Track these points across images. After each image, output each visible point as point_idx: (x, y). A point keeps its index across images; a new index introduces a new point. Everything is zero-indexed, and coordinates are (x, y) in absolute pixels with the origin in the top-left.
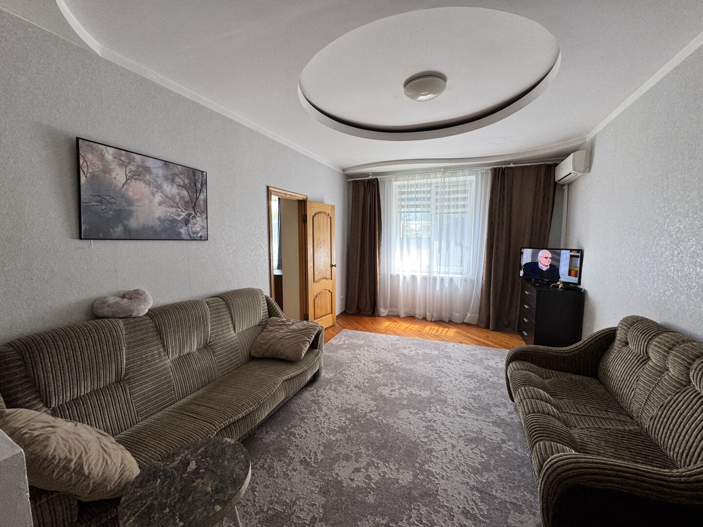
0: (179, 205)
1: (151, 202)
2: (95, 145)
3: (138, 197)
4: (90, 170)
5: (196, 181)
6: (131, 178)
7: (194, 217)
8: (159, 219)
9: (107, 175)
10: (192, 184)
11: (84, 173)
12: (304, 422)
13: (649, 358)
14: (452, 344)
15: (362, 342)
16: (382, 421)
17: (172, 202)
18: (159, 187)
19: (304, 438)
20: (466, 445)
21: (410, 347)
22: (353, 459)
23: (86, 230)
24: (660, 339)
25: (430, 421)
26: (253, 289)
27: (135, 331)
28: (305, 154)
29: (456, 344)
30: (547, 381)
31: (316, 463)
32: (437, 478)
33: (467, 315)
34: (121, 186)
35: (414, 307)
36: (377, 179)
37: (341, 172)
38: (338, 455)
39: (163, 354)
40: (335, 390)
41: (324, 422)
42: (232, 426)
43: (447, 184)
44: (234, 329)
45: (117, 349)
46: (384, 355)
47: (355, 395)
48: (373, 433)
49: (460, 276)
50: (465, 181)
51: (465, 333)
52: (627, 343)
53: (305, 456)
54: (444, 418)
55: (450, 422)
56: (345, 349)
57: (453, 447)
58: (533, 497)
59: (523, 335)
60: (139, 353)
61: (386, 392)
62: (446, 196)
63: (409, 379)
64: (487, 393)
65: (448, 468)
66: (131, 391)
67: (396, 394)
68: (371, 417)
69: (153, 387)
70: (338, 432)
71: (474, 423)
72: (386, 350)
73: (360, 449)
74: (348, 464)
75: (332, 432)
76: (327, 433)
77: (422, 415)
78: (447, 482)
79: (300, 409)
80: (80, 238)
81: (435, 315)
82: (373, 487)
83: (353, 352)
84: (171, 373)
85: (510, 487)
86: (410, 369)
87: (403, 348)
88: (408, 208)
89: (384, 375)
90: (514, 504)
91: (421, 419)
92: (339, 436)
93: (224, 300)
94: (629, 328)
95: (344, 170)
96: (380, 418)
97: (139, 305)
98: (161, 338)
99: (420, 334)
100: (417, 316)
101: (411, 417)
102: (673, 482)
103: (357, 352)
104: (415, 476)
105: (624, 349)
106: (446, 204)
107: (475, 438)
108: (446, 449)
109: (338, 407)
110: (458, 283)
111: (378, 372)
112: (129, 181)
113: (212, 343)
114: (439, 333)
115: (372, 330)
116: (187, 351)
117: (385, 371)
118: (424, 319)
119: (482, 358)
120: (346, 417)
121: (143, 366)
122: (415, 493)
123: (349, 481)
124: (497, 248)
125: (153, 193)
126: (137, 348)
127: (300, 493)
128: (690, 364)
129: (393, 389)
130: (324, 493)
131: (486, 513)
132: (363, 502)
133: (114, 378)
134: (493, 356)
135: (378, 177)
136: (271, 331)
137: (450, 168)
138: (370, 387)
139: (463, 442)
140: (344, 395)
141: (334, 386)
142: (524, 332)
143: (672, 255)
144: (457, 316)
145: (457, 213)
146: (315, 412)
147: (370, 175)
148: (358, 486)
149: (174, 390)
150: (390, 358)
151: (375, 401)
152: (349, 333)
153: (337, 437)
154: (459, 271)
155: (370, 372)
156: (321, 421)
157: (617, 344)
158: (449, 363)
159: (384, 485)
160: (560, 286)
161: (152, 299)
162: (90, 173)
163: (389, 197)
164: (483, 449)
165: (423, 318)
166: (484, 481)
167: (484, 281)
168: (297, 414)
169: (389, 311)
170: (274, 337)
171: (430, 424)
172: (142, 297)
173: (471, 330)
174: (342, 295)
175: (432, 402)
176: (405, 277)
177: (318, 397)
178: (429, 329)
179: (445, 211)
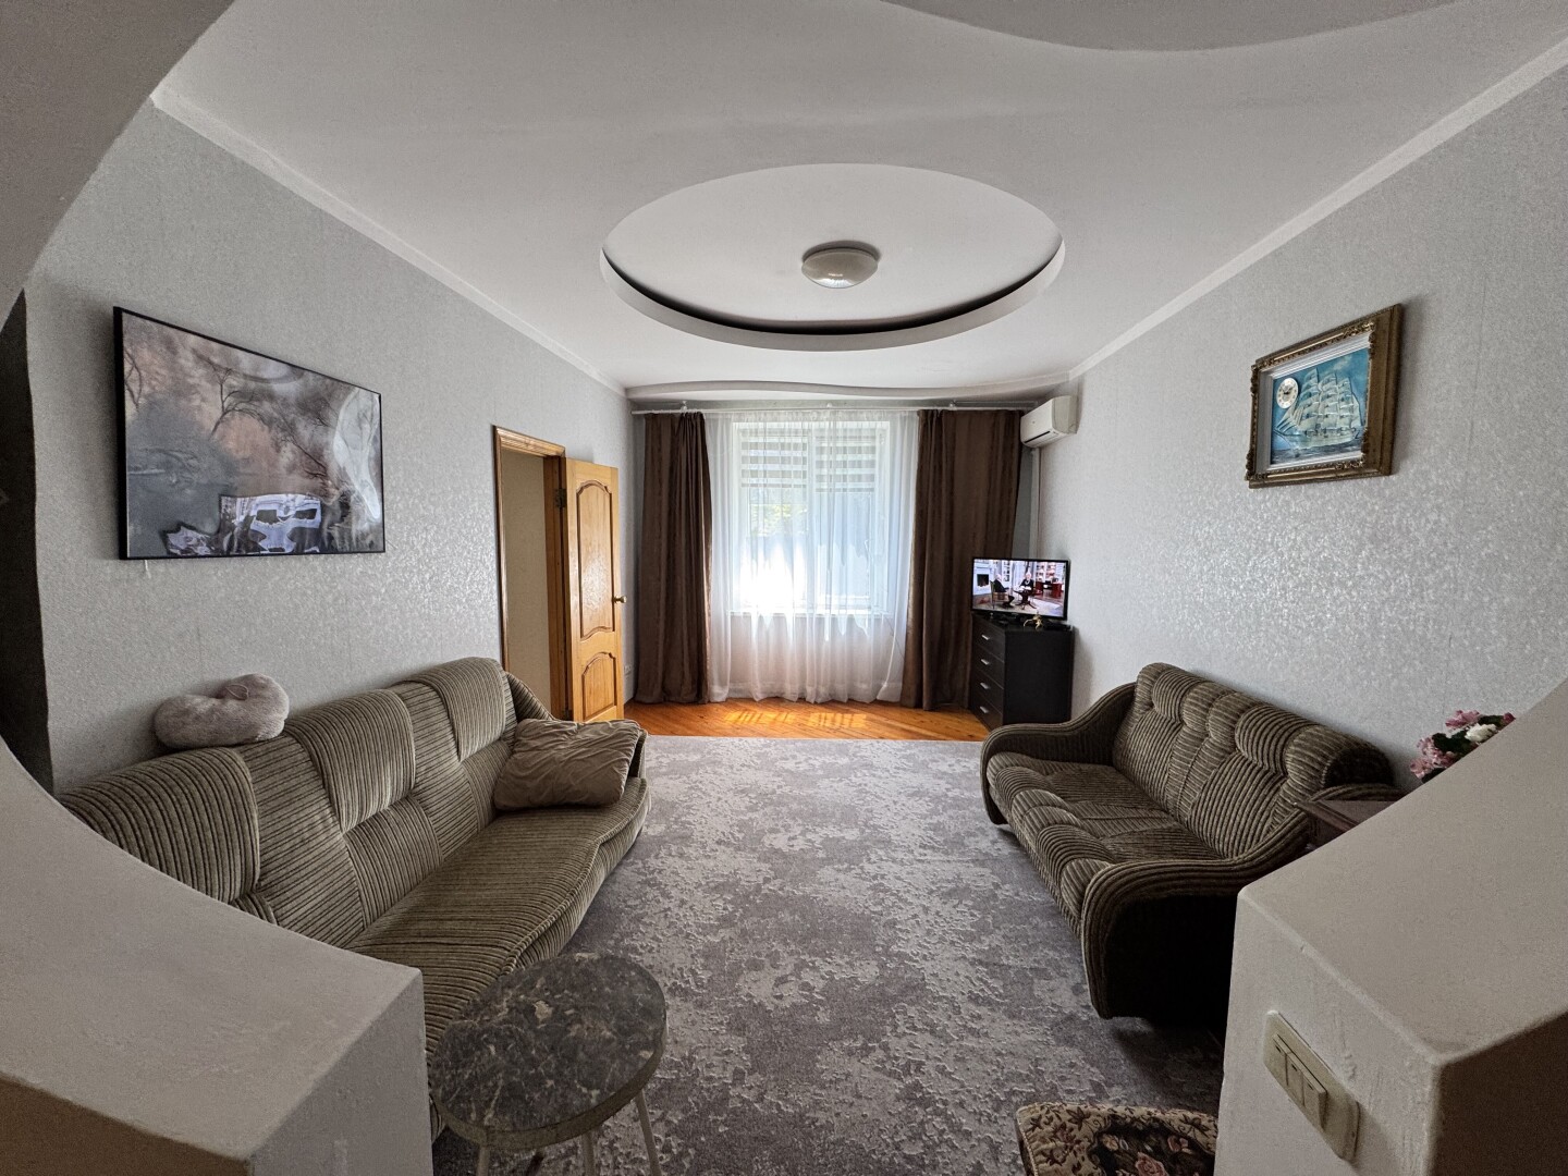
0: (329, 472)
1: (273, 464)
2: (154, 326)
3: (247, 454)
4: (146, 389)
5: (361, 415)
6: (232, 408)
9: (183, 402)
10: (353, 422)
11: (132, 396)
12: (644, 924)
13: (1182, 723)
14: (869, 741)
15: (695, 758)
16: (793, 893)
17: (313, 463)
18: (290, 429)
19: (658, 952)
20: (945, 903)
21: (794, 757)
22: (767, 964)
23: (135, 535)
24: (1196, 693)
25: (875, 878)
26: (481, 659)
27: (272, 774)
28: (558, 354)
29: (874, 741)
30: (1049, 778)
31: (702, 986)
32: (917, 961)
33: (880, 687)
34: (213, 427)
35: (780, 676)
36: (701, 415)
37: (622, 393)
38: (737, 964)
39: (331, 820)
40: (681, 855)
41: (685, 916)
43: (840, 434)
44: (458, 752)
45: (242, 818)
46: (749, 777)
47: (724, 857)
48: (786, 916)
49: (866, 612)
50: (873, 430)
51: (883, 720)
52: (1152, 705)
53: (673, 980)
54: (896, 868)
55: (908, 873)
56: (665, 774)
57: (926, 910)
58: (1057, 954)
59: (978, 713)
60: (285, 822)
61: (780, 842)
62: (840, 458)
63: (814, 815)
64: (951, 817)
65: (929, 943)
66: (279, 913)
67: (800, 844)
68: (770, 890)
69: (319, 899)
70: (719, 927)
71: (946, 868)
72: (749, 766)
73: (773, 946)
74: (761, 975)
75: (706, 929)
76: (698, 933)
77: (859, 871)
78: (933, 963)
79: (625, 901)
80: (122, 555)
81: (822, 690)
82: (820, 1000)
83: (685, 778)
84: (351, 863)
85: (1024, 948)
86: (809, 796)
87: (782, 759)
88: (765, 476)
89: (765, 814)
90: (1036, 969)
91: (860, 878)
92: (724, 933)
93: (435, 690)
94: (1153, 683)
95: (627, 390)
96: (786, 889)
97: (267, 712)
98: (325, 785)
99: (804, 730)
100: (788, 695)
101: (841, 876)
103: (694, 777)
104: (882, 966)
105: (1149, 714)
106: (839, 472)
107: (955, 890)
108: (915, 916)
109: (701, 885)
110: (864, 626)
111: (752, 809)
112: (227, 416)
113: (421, 787)
114: (837, 725)
115: (706, 731)
116: (372, 811)
117: (765, 805)
118: (802, 700)
119: (925, 760)
120: (724, 899)
121: (297, 853)
122: (891, 991)
123: (776, 1001)
124: (932, 558)
125: (277, 444)
126: (280, 813)
127: (694, 1041)
128: (1235, 722)
129: (792, 835)
130: (740, 1030)
131: (1002, 991)
132: (813, 1026)
133: (238, 886)
134: (941, 755)
135: (702, 411)
136: (536, 748)
137: (845, 402)
138: (746, 840)
139: (937, 899)
140: (704, 861)
141: (674, 848)
142: (982, 708)
144: (863, 689)
145: (860, 490)
146: (659, 902)
147: (682, 405)
148: (794, 1005)
149: (361, 900)
150: (764, 780)
151: (765, 861)
152: (662, 741)
153: (722, 935)
154: (866, 604)
155: (736, 811)
156: (677, 914)
157: (1137, 707)
158: (874, 776)
159: (836, 994)
160: (1038, 623)
161: (287, 697)
162: (146, 397)
163: (725, 453)
164: (970, 903)
165: (800, 699)
166: (986, 948)
167: (910, 620)
168: (623, 911)
169: (730, 690)
170: (552, 760)
171: (876, 882)
172: (267, 693)
173: (892, 713)
174: (628, 663)
175: (868, 847)
176: (761, 618)
177: (653, 872)
178: (816, 718)
179: (839, 485)
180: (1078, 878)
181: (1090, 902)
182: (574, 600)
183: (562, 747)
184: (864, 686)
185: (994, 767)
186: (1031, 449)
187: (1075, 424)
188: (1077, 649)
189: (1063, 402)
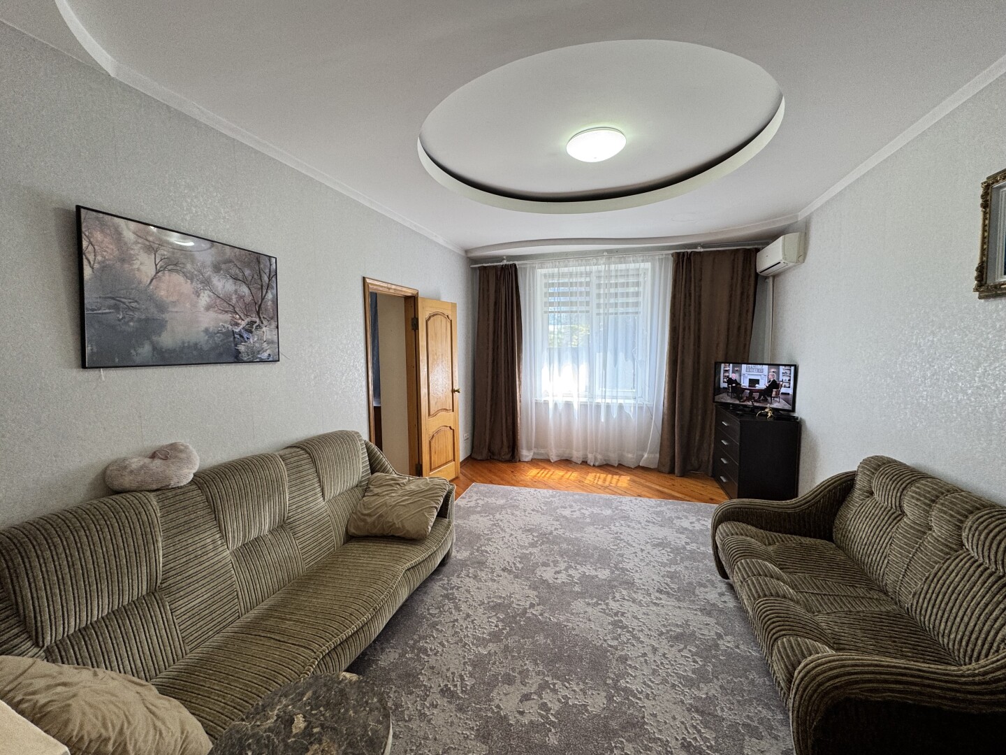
0: (237, 310)
1: (194, 305)
2: (106, 216)
3: (174, 298)
4: (99, 258)
5: (261, 271)
6: (164, 269)
7: (259, 327)
8: (206, 331)
9: (126, 266)
10: (256, 276)
11: (90, 263)
12: (437, 630)
13: (903, 513)
14: (628, 498)
15: (502, 502)
16: (550, 619)
17: (225, 304)
18: (207, 282)
19: (441, 655)
20: (672, 646)
21: (571, 506)
22: (518, 681)
23: (92, 353)
24: (918, 488)
25: (616, 614)
26: (347, 432)
27: (176, 510)
28: (414, 229)
29: (633, 498)
30: (771, 548)
31: (465, 691)
32: (640, 699)
33: (643, 456)
34: (149, 282)
35: (569, 443)
36: (515, 265)
37: (463, 254)
38: (495, 676)
39: (220, 542)
40: (475, 577)
41: (467, 627)
42: (339, 649)
43: (613, 274)
44: (323, 495)
45: (148, 540)
46: (536, 519)
47: (505, 582)
48: (540, 639)
49: (632, 401)
50: (638, 270)
51: (642, 481)
52: (872, 493)
53: (446, 682)
54: (635, 608)
55: (644, 614)
56: (479, 512)
57: (655, 650)
58: (771, 714)
59: (719, 481)
60: (185, 543)
61: (548, 574)
62: (612, 290)
63: (578, 554)
64: (686, 567)
65: (653, 682)
66: (173, 606)
67: (563, 577)
68: (533, 614)
69: (205, 597)
70: (490, 641)
71: (676, 613)
72: (538, 511)
73: (525, 664)
74: (512, 689)
75: (482, 642)
76: (473, 644)
77: (604, 607)
78: (654, 703)
79: (428, 610)
80: (84, 366)
81: (599, 457)
82: (553, 722)
83: (491, 517)
84: (233, 572)
85: (739, 701)
86: (576, 539)
87: (562, 507)
88: (559, 306)
89: (542, 550)
90: (749, 725)
91: (605, 613)
92: (492, 647)
93: (308, 453)
94: (873, 473)
95: (467, 251)
96: (546, 615)
97: (180, 468)
98: (216, 519)
99: (581, 485)
100: (574, 459)
101: (589, 609)
102: (965, 683)
103: (498, 516)
104: (610, 698)
105: (869, 501)
106: (612, 301)
107: (682, 635)
108: (645, 655)
109: (484, 603)
110: (630, 411)
111: (533, 545)
112: (160, 274)
113: (292, 520)
114: (607, 483)
115: (513, 482)
116: (254, 534)
117: (542, 543)
118: (585, 463)
119: (671, 517)
120: (498, 618)
121: (191, 564)
122: (614, 724)
123: (517, 715)
124: (683, 362)
125: (197, 292)
126: (180, 537)
127: (448, 741)
128: (962, 522)
129: (558, 569)
130: (484, 738)
131: (713, 743)
132: (543, 746)
133: (145, 588)
134: (685, 514)
135: (516, 263)
136: (377, 495)
137: (617, 251)
138: (524, 570)
139: (665, 641)
140: (490, 584)
141: (471, 570)
142: (722, 478)
143: (924, 377)
144: (630, 458)
145: (627, 313)
146: (451, 613)
147: (504, 259)
148: (531, 722)
149: (238, 598)
150: (546, 523)
151: (534, 589)
152: (482, 488)
153: (490, 648)
154: (630, 395)
155: (521, 546)
156: (462, 626)
157: (857, 494)
158: (629, 526)
159: (568, 715)
160: (769, 414)
161: (198, 458)
162: (99, 263)
163: (532, 291)
164: (694, 650)
165: (583, 462)
166: (704, 696)
167: (665, 408)
168: (424, 617)
169: (534, 453)
170: (385, 504)
171: (616, 618)
172: (183, 456)
173: (652, 477)
174: (466, 432)
175: (615, 586)
176: (556, 405)
177: (452, 588)
178: (592, 477)
179: (611, 310)
180: (788, 656)
181: (799, 685)
182: (424, 391)
183: (393, 495)
184: (630, 456)
185: (721, 533)
186: (766, 278)
187: (802, 254)
188: (803, 436)
189: (792, 238)
